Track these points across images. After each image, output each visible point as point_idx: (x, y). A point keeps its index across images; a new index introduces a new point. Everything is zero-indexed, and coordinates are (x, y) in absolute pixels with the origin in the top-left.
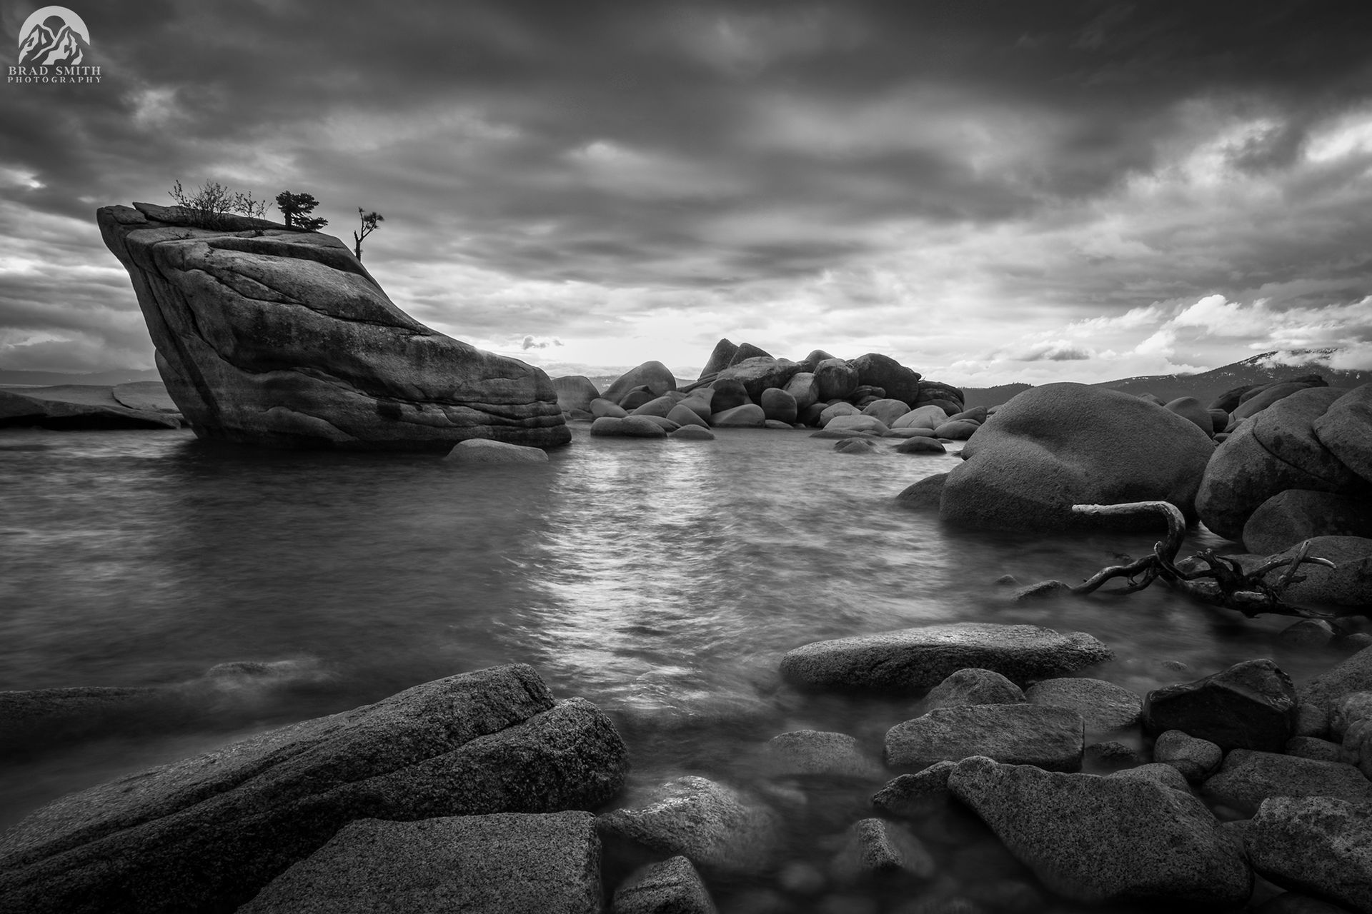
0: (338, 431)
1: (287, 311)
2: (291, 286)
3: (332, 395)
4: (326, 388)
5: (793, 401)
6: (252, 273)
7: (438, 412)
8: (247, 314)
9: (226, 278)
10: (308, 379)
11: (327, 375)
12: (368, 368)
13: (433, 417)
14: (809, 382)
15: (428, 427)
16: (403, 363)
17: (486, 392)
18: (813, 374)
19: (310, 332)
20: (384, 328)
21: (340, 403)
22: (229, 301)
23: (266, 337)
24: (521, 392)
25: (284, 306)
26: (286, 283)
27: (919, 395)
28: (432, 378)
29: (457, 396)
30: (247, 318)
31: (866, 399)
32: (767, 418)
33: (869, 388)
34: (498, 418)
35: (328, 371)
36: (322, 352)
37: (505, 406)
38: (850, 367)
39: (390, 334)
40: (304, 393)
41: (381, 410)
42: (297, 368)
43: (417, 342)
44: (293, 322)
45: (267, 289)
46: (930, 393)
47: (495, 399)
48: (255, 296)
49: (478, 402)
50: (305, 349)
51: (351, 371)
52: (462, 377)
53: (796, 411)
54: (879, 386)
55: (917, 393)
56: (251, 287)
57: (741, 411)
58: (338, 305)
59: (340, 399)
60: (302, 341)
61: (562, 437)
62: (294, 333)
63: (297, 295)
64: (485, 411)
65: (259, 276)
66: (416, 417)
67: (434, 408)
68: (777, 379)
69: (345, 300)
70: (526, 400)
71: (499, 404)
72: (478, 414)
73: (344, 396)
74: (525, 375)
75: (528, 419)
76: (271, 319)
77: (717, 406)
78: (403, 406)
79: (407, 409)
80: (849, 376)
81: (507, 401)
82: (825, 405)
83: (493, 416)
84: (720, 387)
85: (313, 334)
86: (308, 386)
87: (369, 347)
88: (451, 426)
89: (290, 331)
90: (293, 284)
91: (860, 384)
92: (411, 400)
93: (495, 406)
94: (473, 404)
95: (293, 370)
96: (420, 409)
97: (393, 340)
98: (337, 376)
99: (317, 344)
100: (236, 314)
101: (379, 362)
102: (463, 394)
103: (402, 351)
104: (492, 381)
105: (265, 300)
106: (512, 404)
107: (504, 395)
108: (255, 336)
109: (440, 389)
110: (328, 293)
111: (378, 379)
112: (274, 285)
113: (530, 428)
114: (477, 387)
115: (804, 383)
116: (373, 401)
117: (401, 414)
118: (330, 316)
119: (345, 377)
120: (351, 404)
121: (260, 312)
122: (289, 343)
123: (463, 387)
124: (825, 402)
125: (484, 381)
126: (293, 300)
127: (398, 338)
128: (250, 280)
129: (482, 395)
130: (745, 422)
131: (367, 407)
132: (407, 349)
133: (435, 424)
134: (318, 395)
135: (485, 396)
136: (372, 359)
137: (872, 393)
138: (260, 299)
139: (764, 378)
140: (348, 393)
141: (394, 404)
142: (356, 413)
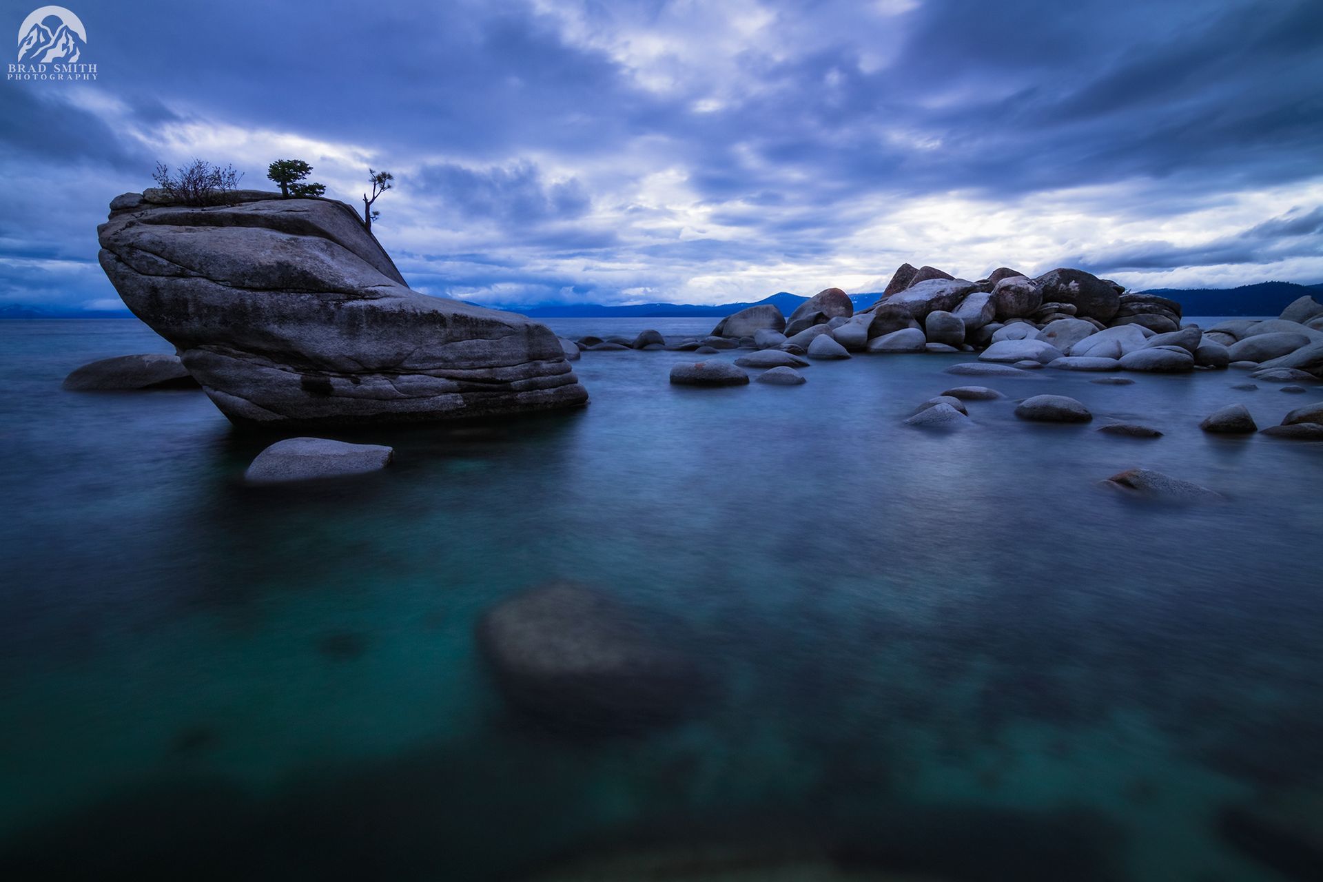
0: (262, 410)
1: (183, 286)
2: (193, 258)
3: (246, 373)
4: (238, 366)
5: (961, 323)
6: (153, 247)
7: (382, 384)
8: (141, 292)
9: (124, 256)
10: (218, 356)
11: (239, 352)
12: (284, 341)
13: (374, 389)
14: (983, 302)
15: (370, 401)
16: (328, 333)
17: (451, 357)
18: (989, 295)
19: (208, 307)
20: (309, 296)
21: (257, 381)
22: (123, 279)
23: (163, 315)
24: (505, 354)
25: (181, 281)
26: (187, 256)
27: (1120, 309)
28: (369, 347)
29: (407, 365)
30: (140, 297)
31: (1051, 317)
32: (928, 341)
33: (1055, 305)
34: (471, 384)
35: (238, 348)
36: (223, 328)
37: (482, 370)
38: (1032, 284)
39: (316, 302)
40: (217, 372)
41: (306, 386)
42: (203, 346)
43: (351, 308)
44: (189, 297)
45: (165, 263)
46: (1135, 307)
47: (467, 364)
48: (151, 271)
49: (440, 368)
50: (205, 325)
51: (264, 346)
52: (413, 342)
53: (963, 333)
54: (1069, 303)
55: (1117, 308)
56: (148, 262)
57: (900, 335)
58: (244, 275)
59: (257, 377)
60: (200, 317)
61: (570, 398)
62: (191, 309)
63: (197, 268)
64: (450, 378)
65: (159, 249)
66: (353, 391)
67: (376, 379)
68: (947, 301)
69: (254, 268)
70: (512, 361)
71: (472, 369)
72: (442, 382)
73: (261, 374)
74: (511, 333)
75: (516, 383)
76: (166, 296)
77: (875, 331)
78: (333, 380)
79: (337, 382)
80: (1030, 295)
81: (484, 365)
82: (1002, 325)
83: (463, 383)
84: (882, 312)
85: (212, 309)
86: (219, 364)
87: (282, 319)
88: (401, 398)
89: (186, 307)
90: (196, 255)
91: (1045, 301)
92: (345, 373)
93: (467, 372)
94: (432, 372)
95: (201, 349)
96: (357, 382)
97: (318, 308)
98: (251, 352)
99: (217, 319)
100: (130, 293)
101: (297, 333)
102: (416, 361)
103: (330, 320)
104: (460, 344)
105: (162, 276)
106: (491, 367)
107: (479, 359)
108: (152, 315)
109: (382, 358)
110: (234, 262)
111: (298, 353)
112: (174, 259)
113: (520, 391)
114: (437, 352)
115: (976, 305)
116: (297, 377)
117: (333, 389)
118: (233, 287)
119: (258, 352)
120: (269, 381)
121: (154, 290)
122: (187, 320)
123: (417, 354)
124: (1000, 322)
125: (449, 345)
126: (193, 273)
127: (325, 306)
128: (149, 255)
129: (446, 361)
130: (901, 347)
131: (290, 383)
132: (336, 317)
133: (380, 396)
134: (231, 373)
135: (450, 361)
136: (288, 332)
137: (1060, 310)
138: (156, 275)
139: (932, 301)
140: (264, 370)
141: (322, 379)
142: (277, 390)
